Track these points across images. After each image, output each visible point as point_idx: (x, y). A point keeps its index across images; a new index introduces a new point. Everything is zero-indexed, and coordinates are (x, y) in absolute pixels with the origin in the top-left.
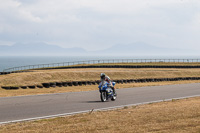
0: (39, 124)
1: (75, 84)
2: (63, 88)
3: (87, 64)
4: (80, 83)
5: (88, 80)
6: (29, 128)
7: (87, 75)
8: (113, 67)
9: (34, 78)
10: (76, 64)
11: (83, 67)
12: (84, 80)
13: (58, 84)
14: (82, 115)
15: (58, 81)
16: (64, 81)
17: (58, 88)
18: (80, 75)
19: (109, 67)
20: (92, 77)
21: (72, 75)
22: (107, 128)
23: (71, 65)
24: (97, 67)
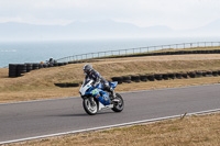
0: (111, 136)
1: (158, 77)
2: (141, 84)
3: (175, 48)
4: (165, 77)
5: (177, 71)
6: (97, 140)
7: (175, 64)
8: (211, 52)
10: (158, 49)
11: (168, 53)
12: (171, 71)
13: (135, 79)
14: (170, 122)
15: (133, 74)
16: (143, 73)
17: (134, 84)
18: (165, 65)
19: (206, 52)
20: (182, 67)
21: (153, 64)
22: (207, 139)
23: (151, 50)
24: (190, 53)
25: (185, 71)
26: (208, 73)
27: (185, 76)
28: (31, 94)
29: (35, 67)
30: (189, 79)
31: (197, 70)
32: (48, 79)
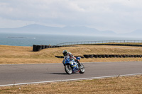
1: (106, 56)
2: (98, 59)
3: (116, 43)
4: (110, 56)
5: (116, 54)
7: (115, 50)
8: (134, 45)
9: (78, 51)
10: (108, 42)
11: (112, 45)
12: (113, 54)
13: (95, 56)
14: (111, 79)
15: (95, 54)
16: (99, 54)
17: (94, 58)
18: (111, 50)
19: (132, 45)
20: (119, 52)
21: (105, 50)
22: (129, 89)
23: (104, 43)
24: (123, 45)
25: (120, 54)
26: (132, 56)
27: (120, 57)
28: (43, 60)
29: (46, 47)
30: (122, 58)
31: (127, 54)
32: (52, 53)
